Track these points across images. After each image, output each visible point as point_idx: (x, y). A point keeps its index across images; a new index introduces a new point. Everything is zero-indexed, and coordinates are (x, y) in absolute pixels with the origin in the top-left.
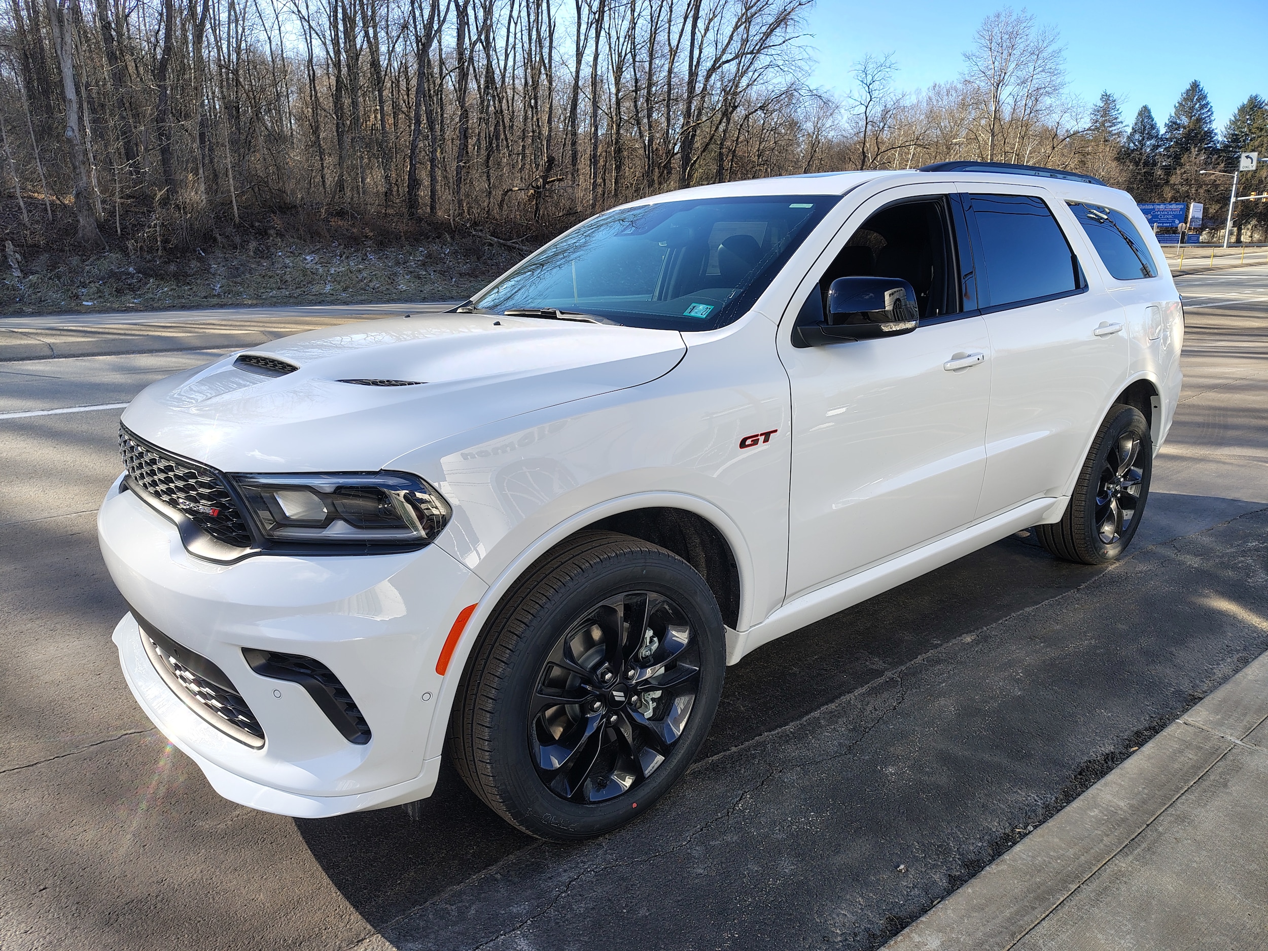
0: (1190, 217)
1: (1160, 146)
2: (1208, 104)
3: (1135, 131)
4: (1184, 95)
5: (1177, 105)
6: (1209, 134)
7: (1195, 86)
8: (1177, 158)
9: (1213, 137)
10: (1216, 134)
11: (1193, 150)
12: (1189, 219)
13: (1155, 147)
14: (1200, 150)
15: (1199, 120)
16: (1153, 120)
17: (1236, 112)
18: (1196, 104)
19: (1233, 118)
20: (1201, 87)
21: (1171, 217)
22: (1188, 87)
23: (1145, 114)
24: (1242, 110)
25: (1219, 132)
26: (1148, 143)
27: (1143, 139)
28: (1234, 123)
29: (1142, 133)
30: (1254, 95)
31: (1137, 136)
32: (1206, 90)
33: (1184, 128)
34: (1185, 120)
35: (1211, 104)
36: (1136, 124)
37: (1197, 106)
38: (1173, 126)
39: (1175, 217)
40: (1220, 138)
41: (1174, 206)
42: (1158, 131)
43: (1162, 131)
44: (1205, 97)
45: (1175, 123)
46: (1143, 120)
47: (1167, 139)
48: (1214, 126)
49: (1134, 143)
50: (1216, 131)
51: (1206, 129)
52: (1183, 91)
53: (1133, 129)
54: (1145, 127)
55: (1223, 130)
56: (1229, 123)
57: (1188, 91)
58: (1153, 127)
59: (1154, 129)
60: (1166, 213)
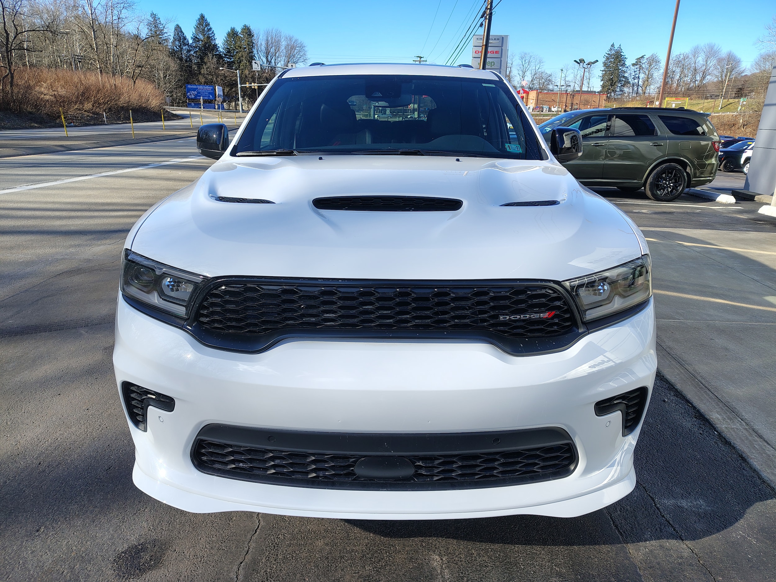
0: (217, 94)
1: (191, 50)
2: (211, 29)
3: (175, 39)
4: (198, 21)
5: (195, 27)
6: (215, 46)
7: (202, 17)
8: (202, 59)
9: (217, 49)
10: (219, 47)
11: (209, 55)
12: (217, 95)
13: (189, 51)
14: (213, 56)
15: (209, 38)
16: (184, 34)
17: (226, 36)
18: (205, 28)
19: (225, 39)
20: (206, 18)
21: (207, 93)
22: (199, 17)
23: (178, 29)
24: (229, 34)
25: (220, 46)
26: (184, 48)
27: (181, 45)
28: (227, 41)
29: (179, 41)
30: (233, 27)
31: (177, 43)
32: (209, 20)
33: (202, 41)
34: (201, 37)
35: (213, 29)
36: (175, 35)
37: (206, 29)
38: (195, 39)
39: (210, 93)
40: (221, 50)
41: (207, 87)
42: (188, 41)
43: (191, 41)
44: (209, 24)
45: (197, 38)
46: (178, 34)
47: (194, 47)
48: (217, 42)
49: (176, 47)
50: (218, 45)
51: (213, 43)
52: (197, 19)
53: (174, 38)
54: (180, 38)
55: (222, 45)
56: (223, 41)
57: (199, 19)
58: (185, 38)
59: (185, 39)
60: (204, 91)
